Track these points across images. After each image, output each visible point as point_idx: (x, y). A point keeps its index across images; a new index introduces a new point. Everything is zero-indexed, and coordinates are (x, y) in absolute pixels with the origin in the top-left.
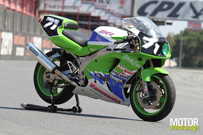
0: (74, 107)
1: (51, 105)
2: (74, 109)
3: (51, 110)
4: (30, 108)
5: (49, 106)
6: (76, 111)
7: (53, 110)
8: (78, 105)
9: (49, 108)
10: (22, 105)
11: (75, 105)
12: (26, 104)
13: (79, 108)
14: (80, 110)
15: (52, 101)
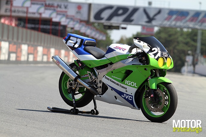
0: (92, 110)
1: (73, 108)
2: (92, 112)
3: (73, 113)
4: (55, 110)
5: (72, 109)
6: (94, 113)
7: (75, 112)
8: (95, 108)
9: (72, 111)
10: (48, 108)
11: (93, 108)
12: (52, 107)
13: (97, 111)
14: (97, 113)
15: (74, 105)
